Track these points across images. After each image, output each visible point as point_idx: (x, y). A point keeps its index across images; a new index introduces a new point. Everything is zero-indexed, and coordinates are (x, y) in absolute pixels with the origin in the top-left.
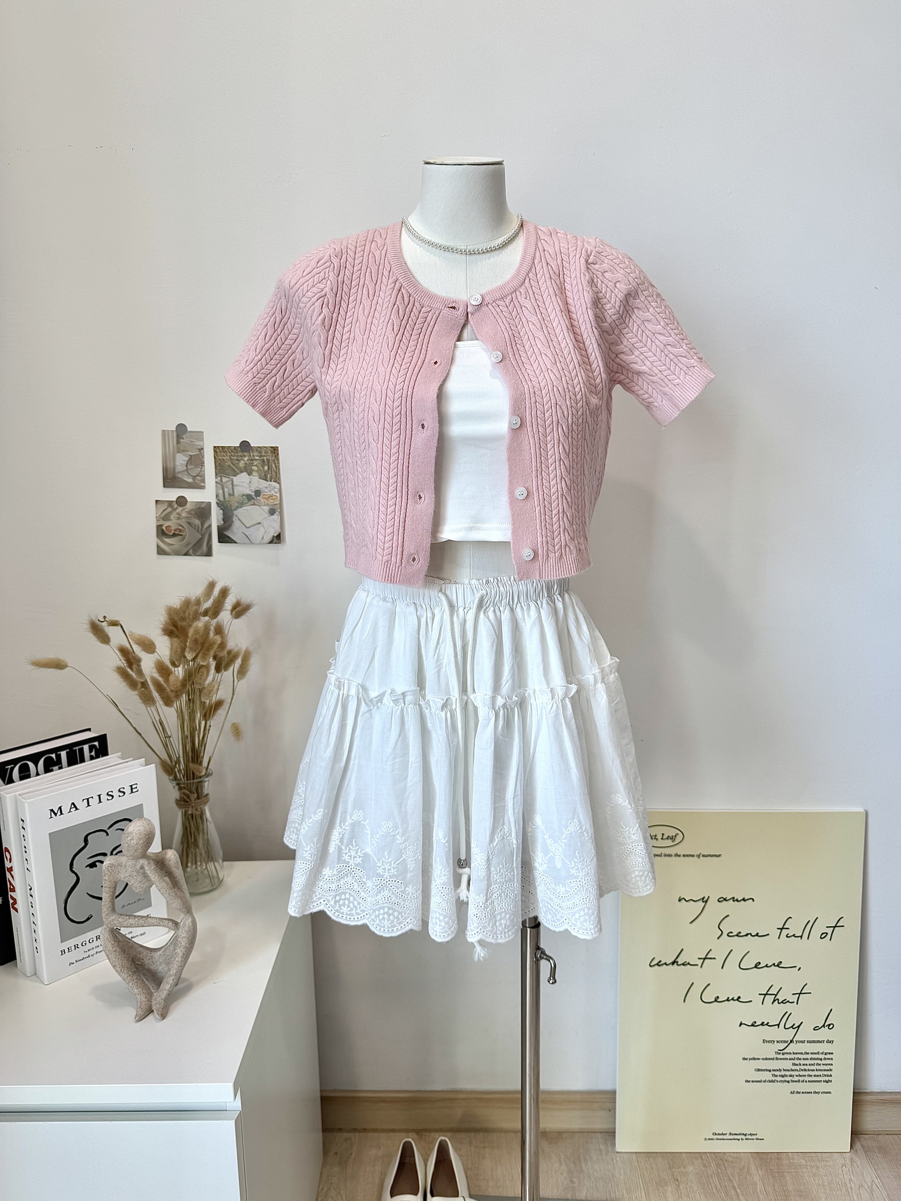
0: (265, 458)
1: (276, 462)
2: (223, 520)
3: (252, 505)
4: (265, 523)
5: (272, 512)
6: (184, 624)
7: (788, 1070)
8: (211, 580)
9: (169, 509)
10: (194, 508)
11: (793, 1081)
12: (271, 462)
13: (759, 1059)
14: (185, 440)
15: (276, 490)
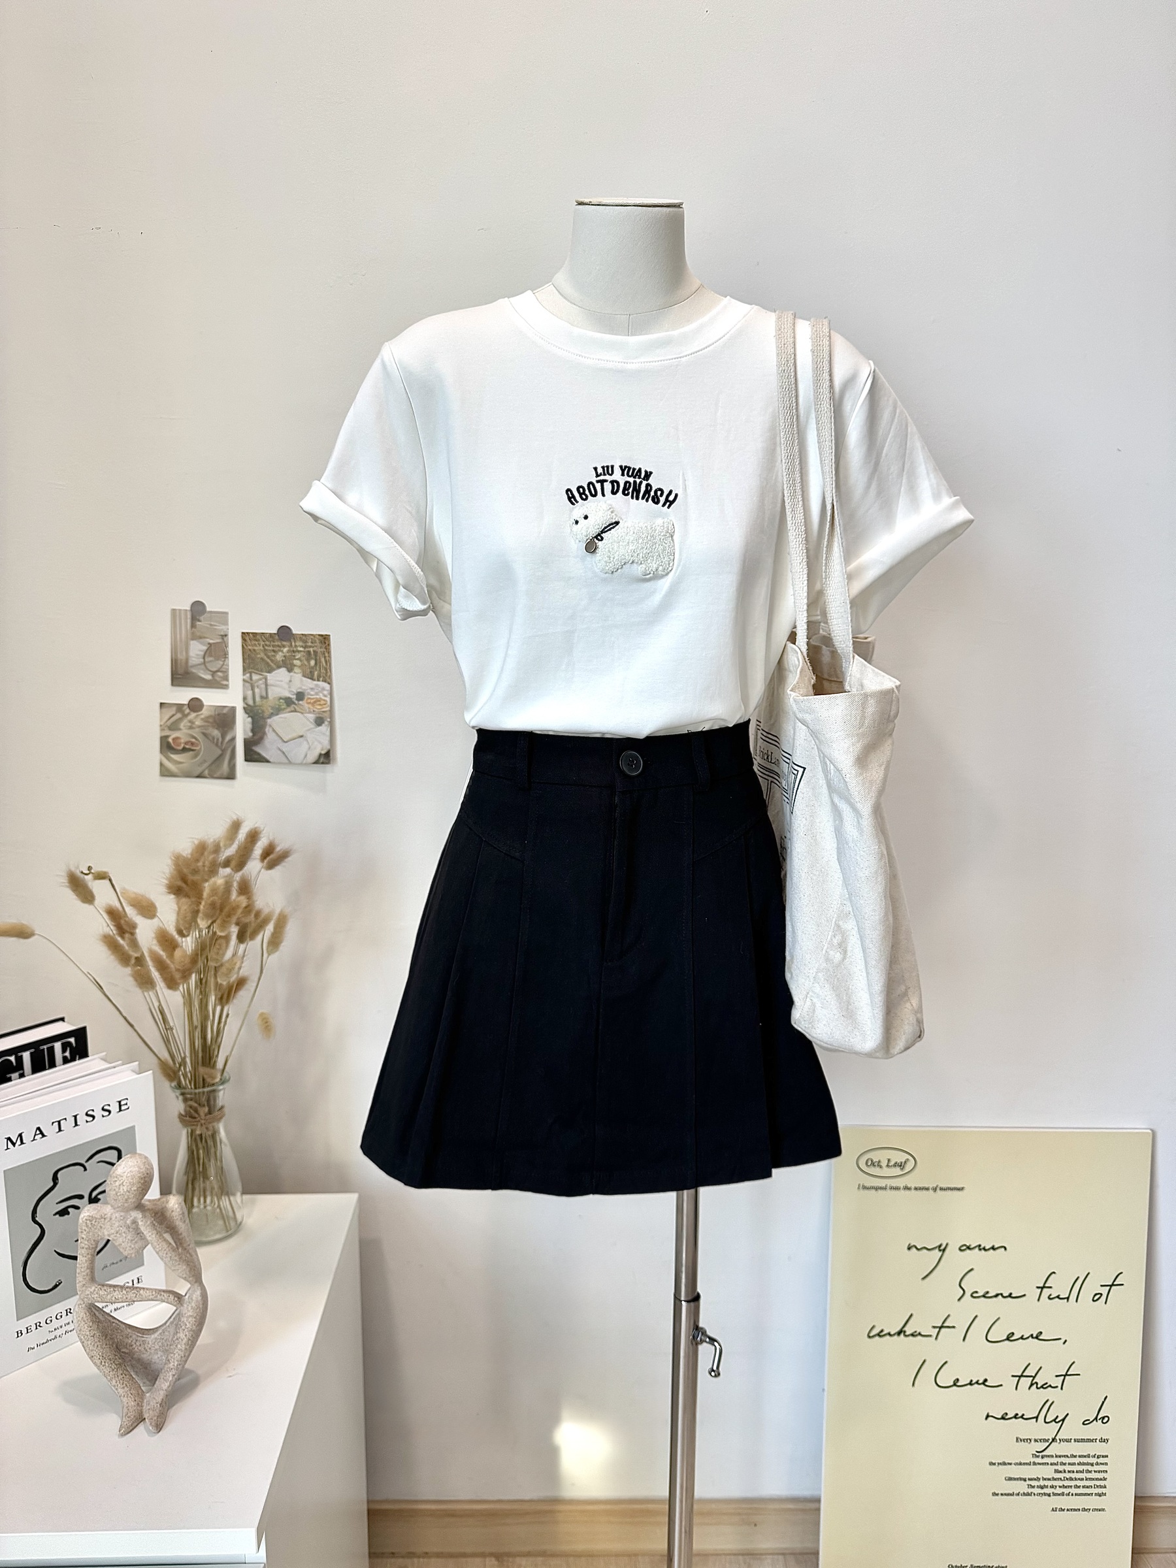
0: (311, 650)
1: (327, 655)
2: (253, 730)
3: (292, 711)
4: (309, 736)
5: (319, 722)
6: (196, 878)
7: (1049, 1479)
8: (235, 818)
9: (179, 715)
10: (213, 713)
11: (1054, 1494)
12: (319, 654)
13: (1011, 1464)
14: (202, 624)
15: (325, 693)
